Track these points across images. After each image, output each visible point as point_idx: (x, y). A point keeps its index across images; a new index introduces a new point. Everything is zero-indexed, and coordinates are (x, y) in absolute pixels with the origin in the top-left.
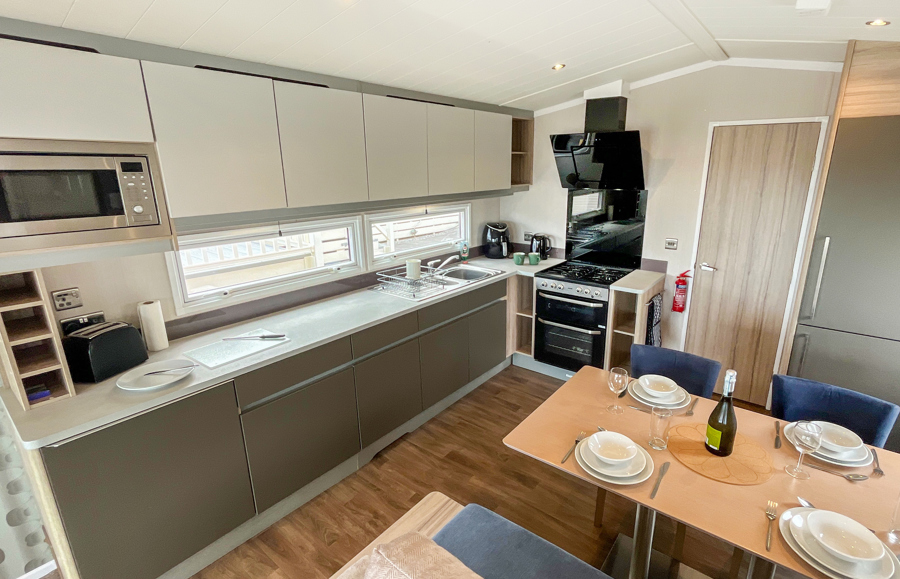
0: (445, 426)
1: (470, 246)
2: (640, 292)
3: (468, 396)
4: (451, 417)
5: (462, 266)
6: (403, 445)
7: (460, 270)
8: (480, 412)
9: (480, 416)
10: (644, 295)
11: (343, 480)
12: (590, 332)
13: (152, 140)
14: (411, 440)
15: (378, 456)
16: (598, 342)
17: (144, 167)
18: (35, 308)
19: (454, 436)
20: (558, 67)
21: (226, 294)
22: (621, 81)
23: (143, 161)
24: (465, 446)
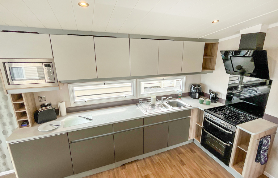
0: (152, 162)
1: (184, 92)
2: (253, 134)
3: (168, 151)
4: (156, 158)
5: (178, 100)
6: (134, 164)
7: (175, 102)
8: (168, 161)
9: (167, 162)
10: (255, 136)
11: (109, 170)
12: (225, 143)
13: (52, 58)
14: (138, 163)
15: (124, 165)
16: (228, 149)
17: (51, 66)
18: (21, 103)
19: (152, 167)
20: (216, 21)
21: (86, 101)
22: (261, 25)
23: (51, 64)
24: (153, 174)
